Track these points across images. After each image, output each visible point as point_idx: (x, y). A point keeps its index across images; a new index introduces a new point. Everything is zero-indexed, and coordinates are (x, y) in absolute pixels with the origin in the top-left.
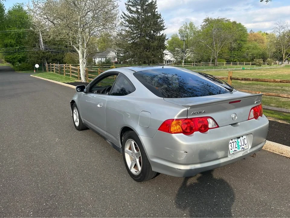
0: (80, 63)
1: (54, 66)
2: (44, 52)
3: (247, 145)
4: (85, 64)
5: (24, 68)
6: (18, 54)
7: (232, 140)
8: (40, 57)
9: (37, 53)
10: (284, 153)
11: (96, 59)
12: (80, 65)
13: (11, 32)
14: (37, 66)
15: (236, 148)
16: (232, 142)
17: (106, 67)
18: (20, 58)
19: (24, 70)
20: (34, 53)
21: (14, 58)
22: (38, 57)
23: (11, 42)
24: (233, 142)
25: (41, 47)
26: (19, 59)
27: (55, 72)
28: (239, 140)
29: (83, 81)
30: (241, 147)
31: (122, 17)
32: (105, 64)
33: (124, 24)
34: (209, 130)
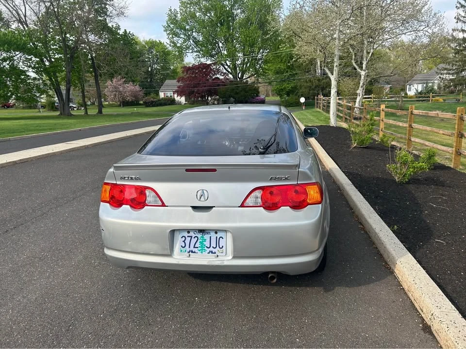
0: (332, 95)
1: (322, 100)
2: (319, 79)
3: (224, 251)
4: (360, 97)
5: (291, 104)
6: (288, 84)
7: (189, 232)
8: (313, 87)
9: (310, 81)
10: (424, 310)
11: (412, 86)
12: (331, 99)
13: (282, 53)
14: (302, 100)
15: (194, 247)
16: (188, 237)
17: (424, 100)
18: (289, 89)
19: (291, 105)
20: (306, 81)
21: (282, 90)
22: (310, 87)
23: (279, 68)
24: (191, 237)
25: (317, 71)
26: (287, 90)
27: (321, 108)
28: (207, 237)
29: (333, 123)
30: (208, 250)
31: (459, 5)
32: (423, 95)
33: (462, 19)
34: (146, 207)
